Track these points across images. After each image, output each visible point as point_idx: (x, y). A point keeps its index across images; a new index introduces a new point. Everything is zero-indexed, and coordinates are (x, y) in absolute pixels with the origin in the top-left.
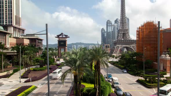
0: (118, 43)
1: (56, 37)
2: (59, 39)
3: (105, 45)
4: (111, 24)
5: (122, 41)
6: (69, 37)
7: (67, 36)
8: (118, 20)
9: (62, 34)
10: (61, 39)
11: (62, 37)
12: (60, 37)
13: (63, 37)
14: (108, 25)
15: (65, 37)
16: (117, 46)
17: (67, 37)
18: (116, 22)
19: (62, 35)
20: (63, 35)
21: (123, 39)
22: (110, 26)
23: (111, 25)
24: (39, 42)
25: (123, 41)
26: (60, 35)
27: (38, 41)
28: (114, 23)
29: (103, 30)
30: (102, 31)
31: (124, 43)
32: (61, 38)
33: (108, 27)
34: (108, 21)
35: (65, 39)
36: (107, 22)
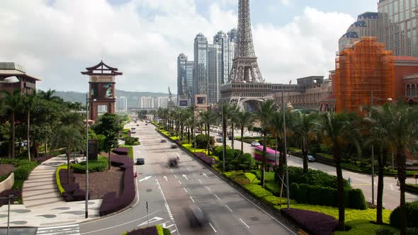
0: (234, 90)
1: (84, 73)
2: (93, 79)
3: (197, 96)
4: (206, 43)
5: (243, 86)
6: (121, 74)
7: (116, 69)
8: (223, 35)
9: (102, 64)
10: (99, 80)
11: (102, 74)
12: (95, 72)
13: (104, 72)
14: (199, 46)
15: (110, 72)
16: (232, 98)
17: (114, 72)
18: (217, 41)
19: (100, 68)
20: (104, 67)
21: (245, 82)
22: (202, 49)
23: (205, 46)
24: (27, 86)
25: (247, 86)
26: (95, 68)
27: (25, 84)
28: (212, 43)
29: (181, 58)
30: (179, 61)
31: (249, 91)
32: (98, 77)
33: (199, 51)
34: (198, 35)
35: (111, 78)
36: (196, 39)
